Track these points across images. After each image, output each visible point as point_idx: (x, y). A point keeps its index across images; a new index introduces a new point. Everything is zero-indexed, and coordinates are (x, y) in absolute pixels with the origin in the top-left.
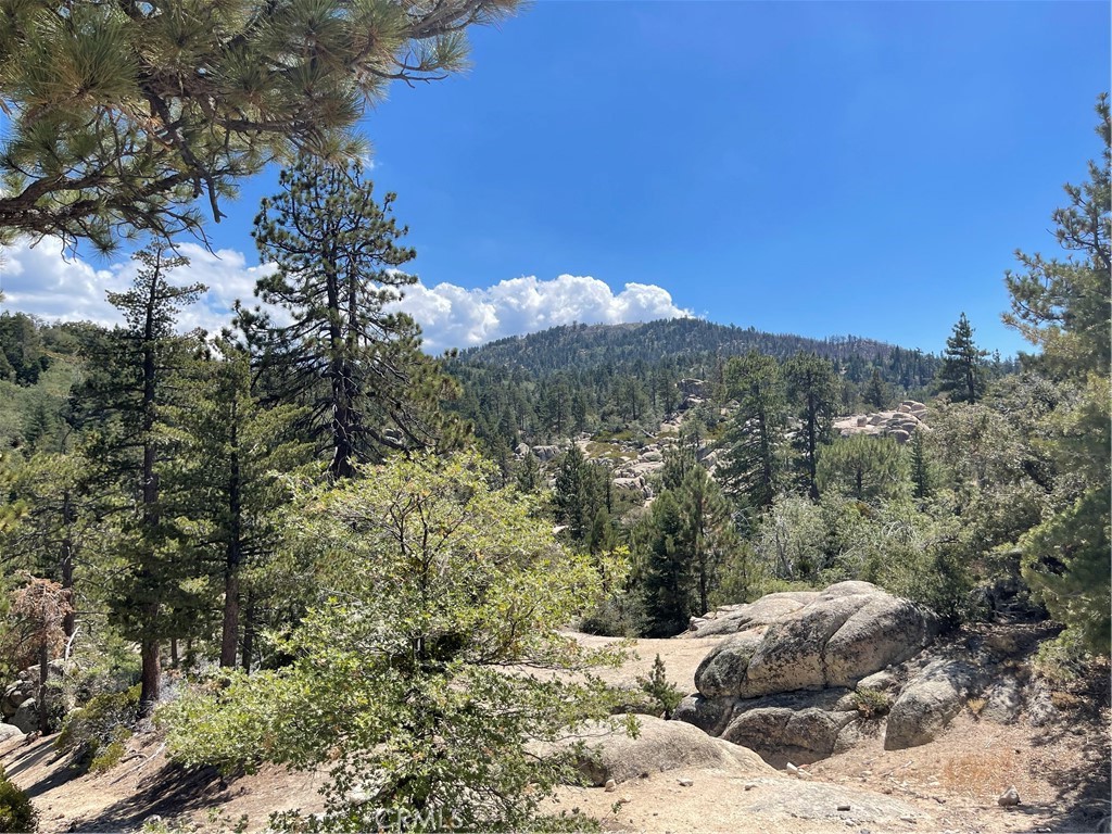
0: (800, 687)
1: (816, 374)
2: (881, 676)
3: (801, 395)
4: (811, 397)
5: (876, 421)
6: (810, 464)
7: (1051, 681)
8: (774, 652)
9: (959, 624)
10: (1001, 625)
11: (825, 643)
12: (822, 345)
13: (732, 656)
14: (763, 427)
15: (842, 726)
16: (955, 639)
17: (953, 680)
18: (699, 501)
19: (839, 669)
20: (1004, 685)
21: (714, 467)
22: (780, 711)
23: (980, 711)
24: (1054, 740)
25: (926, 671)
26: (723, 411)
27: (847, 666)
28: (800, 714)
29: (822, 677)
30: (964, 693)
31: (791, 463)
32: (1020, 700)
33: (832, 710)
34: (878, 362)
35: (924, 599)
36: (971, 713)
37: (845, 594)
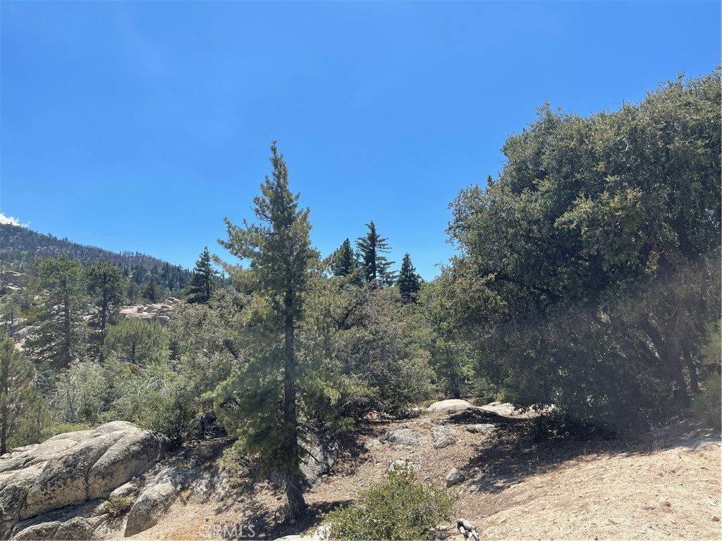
0: (68, 503)
1: (111, 276)
2: (128, 485)
3: (98, 290)
4: (105, 291)
5: (149, 310)
6: (100, 338)
7: (229, 472)
8: (50, 481)
9: (181, 443)
10: (206, 440)
11: (89, 469)
12: (117, 257)
13: (15, 488)
14: (66, 311)
15: (95, 527)
16: (178, 453)
17: (174, 480)
18: (6, 367)
19: (98, 486)
20: (203, 479)
21: (24, 340)
22: (50, 524)
23: (188, 498)
24: (228, 509)
25: (157, 477)
26: (36, 298)
27: (103, 483)
28: (66, 524)
29: (85, 494)
30: (179, 488)
31: (87, 337)
32: (211, 486)
33: (90, 517)
34: (154, 271)
35: (161, 429)
36: (182, 500)
37: (109, 432)
